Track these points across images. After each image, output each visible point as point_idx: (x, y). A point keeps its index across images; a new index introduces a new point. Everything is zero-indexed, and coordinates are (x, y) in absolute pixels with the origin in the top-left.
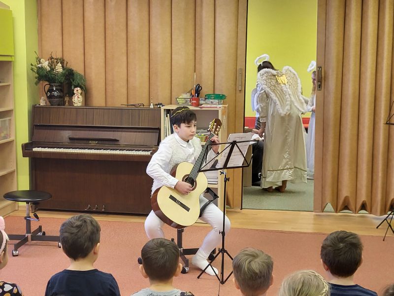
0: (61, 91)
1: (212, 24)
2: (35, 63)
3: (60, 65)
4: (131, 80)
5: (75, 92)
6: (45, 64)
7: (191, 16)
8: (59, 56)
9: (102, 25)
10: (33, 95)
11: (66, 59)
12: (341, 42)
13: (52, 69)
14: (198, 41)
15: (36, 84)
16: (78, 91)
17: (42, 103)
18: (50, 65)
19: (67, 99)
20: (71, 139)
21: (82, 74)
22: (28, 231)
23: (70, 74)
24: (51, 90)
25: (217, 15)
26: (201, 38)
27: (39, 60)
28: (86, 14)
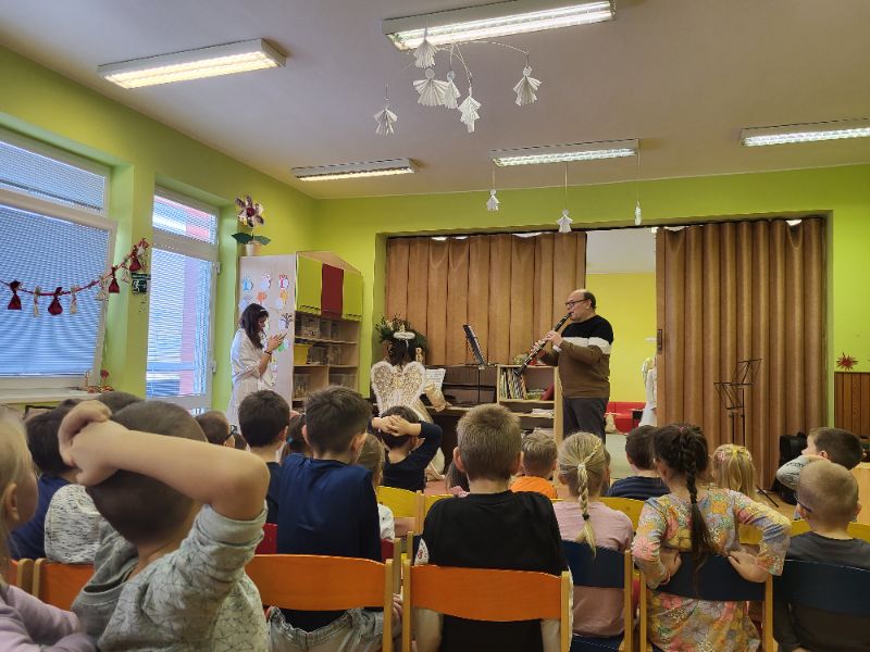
2: (380, 324)
5: (417, 351)
7: (530, 280)
9: (444, 290)
12: (682, 306)
14: (536, 305)
15: (381, 342)
16: (419, 351)
25: (555, 279)
26: (539, 302)
27: (383, 322)
28: (431, 280)
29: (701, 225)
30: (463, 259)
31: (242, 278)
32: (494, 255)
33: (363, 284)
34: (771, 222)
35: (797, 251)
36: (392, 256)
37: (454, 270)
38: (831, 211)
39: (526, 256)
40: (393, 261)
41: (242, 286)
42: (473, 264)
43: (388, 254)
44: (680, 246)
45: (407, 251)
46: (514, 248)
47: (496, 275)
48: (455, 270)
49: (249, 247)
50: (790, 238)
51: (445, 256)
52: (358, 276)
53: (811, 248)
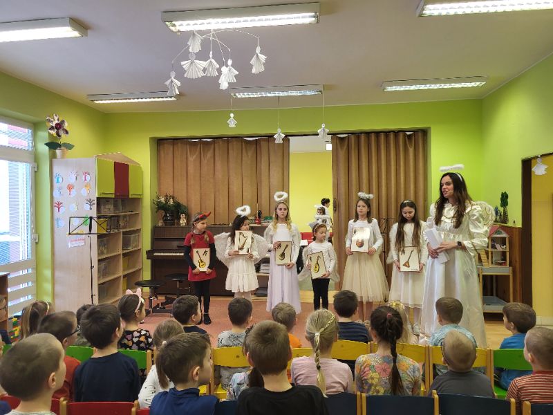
0: (172, 216)
1: (267, 174)
2: (155, 199)
3: (172, 200)
4: (217, 208)
5: (181, 216)
6: (163, 199)
7: (255, 168)
8: (171, 194)
9: (199, 175)
10: (154, 219)
11: (175, 196)
12: (347, 184)
13: (166, 203)
14: (259, 184)
15: (156, 212)
16: (183, 216)
17: (160, 224)
18: (166, 200)
19: (176, 221)
20: (178, 247)
21: (185, 205)
22: (151, 307)
23: (178, 206)
24: (166, 216)
25: (271, 168)
26: (261, 182)
27: (158, 198)
28: (189, 168)
29: (357, 135)
30: (210, 154)
31: (54, 174)
32: (230, 152)
33: (142, 172)
34: (396, 133)
35: (411, 150)
36: (162, 152)
37: (204, 162)
38: (430, 128)
39: (251, 153)
40: (162, 155)
41: (55, 180)
42: (217, 158)
43: (158, 151)
44: (345, 147)
45: (172, 149)
46: (244, 146)
47: (232, 165)
48: (206, 161)
49: (58, 152)
50: (407, 143)
51: (198, 153)
52: (138, 167)
53: (419, 149)
